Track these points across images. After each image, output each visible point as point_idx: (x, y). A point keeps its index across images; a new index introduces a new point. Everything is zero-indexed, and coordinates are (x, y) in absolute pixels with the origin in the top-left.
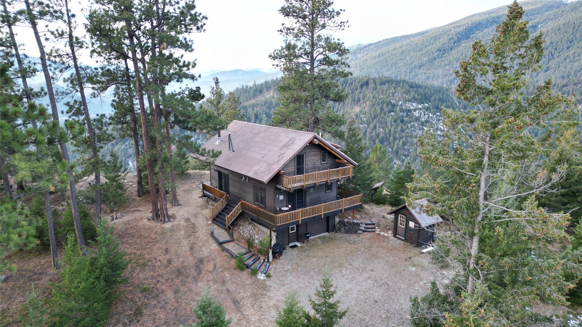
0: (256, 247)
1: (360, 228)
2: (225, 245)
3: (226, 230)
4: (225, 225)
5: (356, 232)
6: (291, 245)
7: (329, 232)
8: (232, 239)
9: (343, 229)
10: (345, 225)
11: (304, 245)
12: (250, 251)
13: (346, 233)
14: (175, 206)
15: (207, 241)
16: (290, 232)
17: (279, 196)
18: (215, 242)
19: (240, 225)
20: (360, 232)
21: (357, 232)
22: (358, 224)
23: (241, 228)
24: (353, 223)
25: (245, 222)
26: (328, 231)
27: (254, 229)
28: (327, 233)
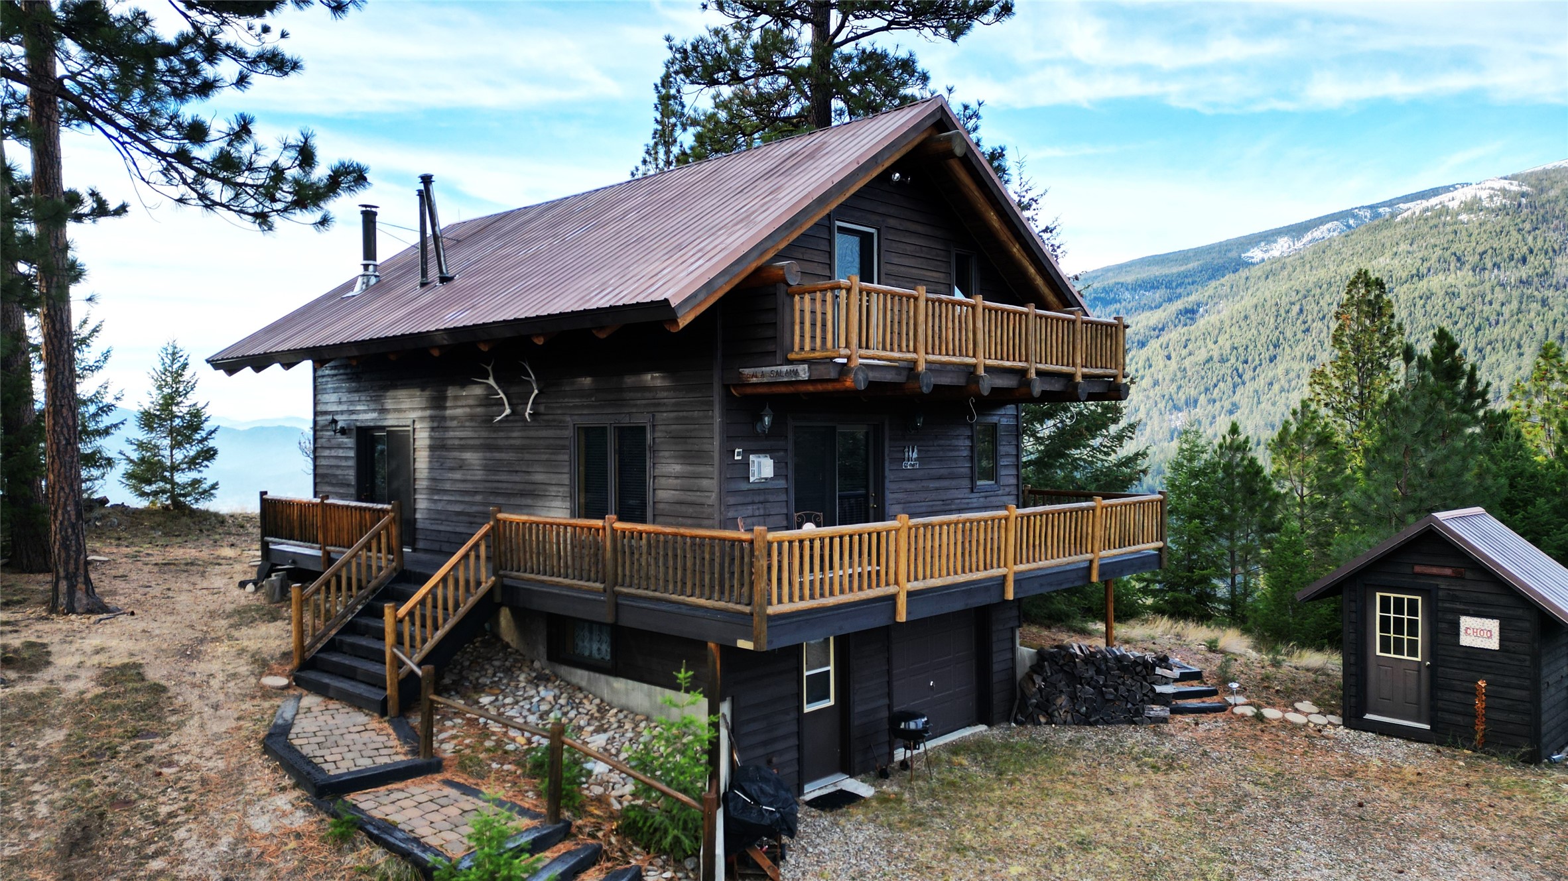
0: (601, 800)
1: (1159, 689)
2: (366, 801)
3: (383, 712)
4: (378, 682)
5: (1134, 717)
6: (813, 791)
7: (990, 724)
8: (420, 760)
9: (1063, 700)
10: (1074, 678)
11: (890, 788)
12: (566, 832)
13: (1085, 721)
14: (71, 610)
15: (233, 780)
16: (808, 709)
17: (747, 453)
18: (287, 782)
19: (479, 689)
20: (1157, 710)
21: (1139, 712)
22: (1145, 663)
23: (485, 700)
24: (1120, 659)
25: (508, 671)
26: (984, 716)
27: (577, 706)
28: (982, 728)
